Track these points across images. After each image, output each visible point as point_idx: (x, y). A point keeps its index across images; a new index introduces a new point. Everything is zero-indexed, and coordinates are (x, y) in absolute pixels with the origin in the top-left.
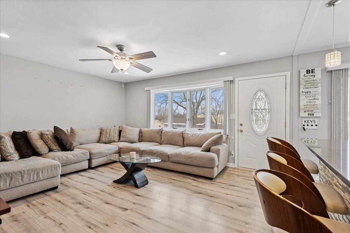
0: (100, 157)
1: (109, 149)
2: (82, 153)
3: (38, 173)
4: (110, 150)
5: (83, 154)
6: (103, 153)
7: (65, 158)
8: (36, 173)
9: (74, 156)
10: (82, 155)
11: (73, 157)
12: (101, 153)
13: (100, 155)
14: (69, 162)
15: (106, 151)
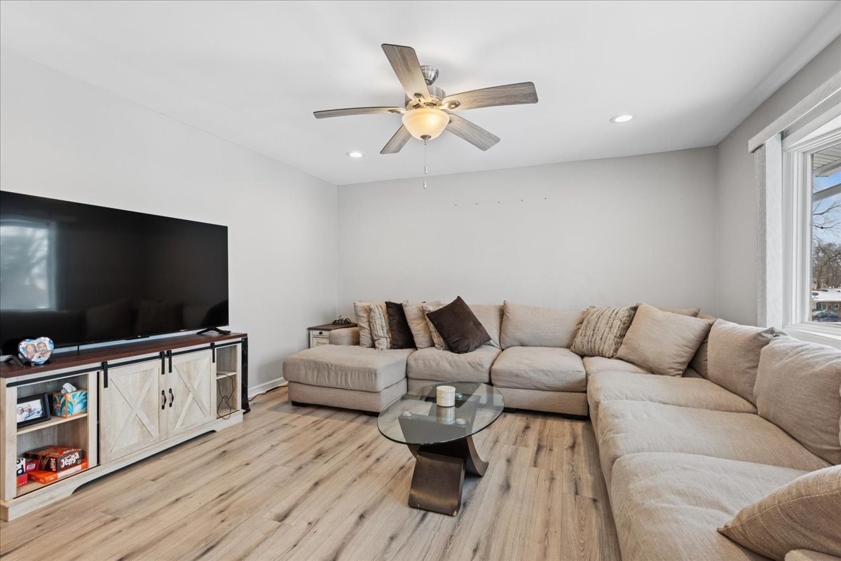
0: (515, 385)
1: (543, 371)
2: (470, 364)
3: (346, 375)
4: (547, 375)
5: (473, 367)
6: (524, 377)
7: (434, 364)
8: (344, 373)
9: (451, 365)
10: (469, 366)
11: (449, 367)
12: (517, 376)
13: (514, 379)
14: (440, 374)
15: (532, 375)
